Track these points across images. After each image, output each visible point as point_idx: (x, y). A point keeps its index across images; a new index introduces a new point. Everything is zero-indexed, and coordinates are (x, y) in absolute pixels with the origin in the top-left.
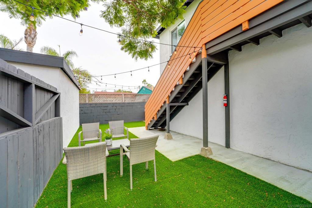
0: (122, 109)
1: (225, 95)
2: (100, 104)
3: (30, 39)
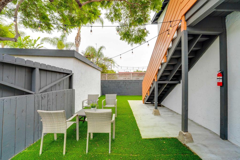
0: (130, 85)
1: (220, 72)
2: (114, 81)
3: (77, 42)
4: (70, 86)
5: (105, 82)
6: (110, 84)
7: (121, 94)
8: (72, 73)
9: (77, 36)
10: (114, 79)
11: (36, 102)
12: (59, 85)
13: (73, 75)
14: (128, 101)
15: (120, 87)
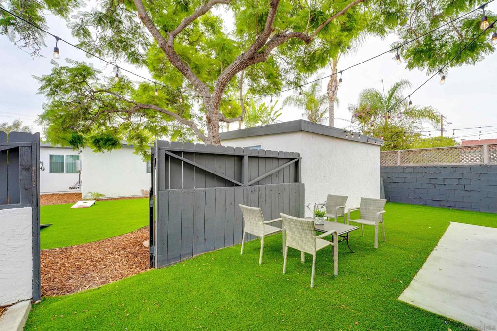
0: (479, 179)
2: (421, 167)
3: (331, 93)
4: (297, 178)
5: (395, 170)
6: (408, 176)
7: (443, 204)
8: (301, 156)
9: (331, 81)
11: (245, 196)
12: (277, 176)
13: (300, 161)
14: (450, 224)
15: (440, 185)
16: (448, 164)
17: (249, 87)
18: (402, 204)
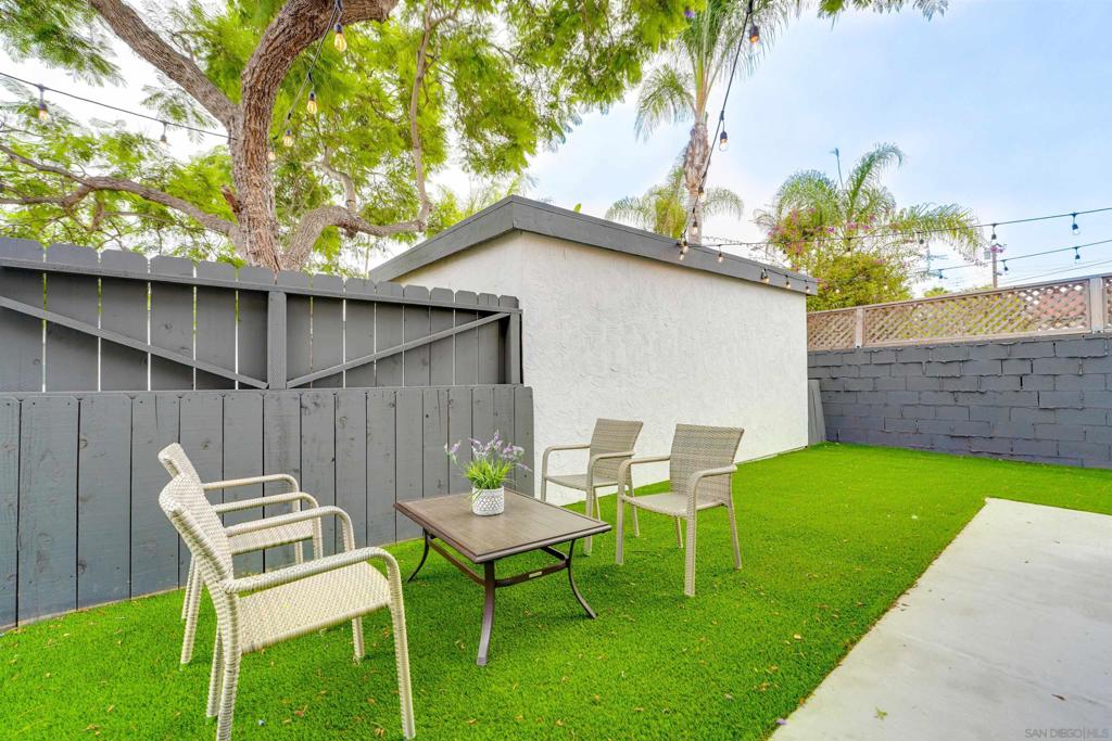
0: (1080, 375)
2: (917, 348)
3: (692, 173)
4: (506, 372)
5: (848, 359)
6: (882, 373)
7: (976, 445)
8: (521, 308)
10: (912, 341)
13: (512, 320)
14: (984, 504)
15: (969, 395)
16: (990, 336)
17: (464, 154)
18: (866, 447)
